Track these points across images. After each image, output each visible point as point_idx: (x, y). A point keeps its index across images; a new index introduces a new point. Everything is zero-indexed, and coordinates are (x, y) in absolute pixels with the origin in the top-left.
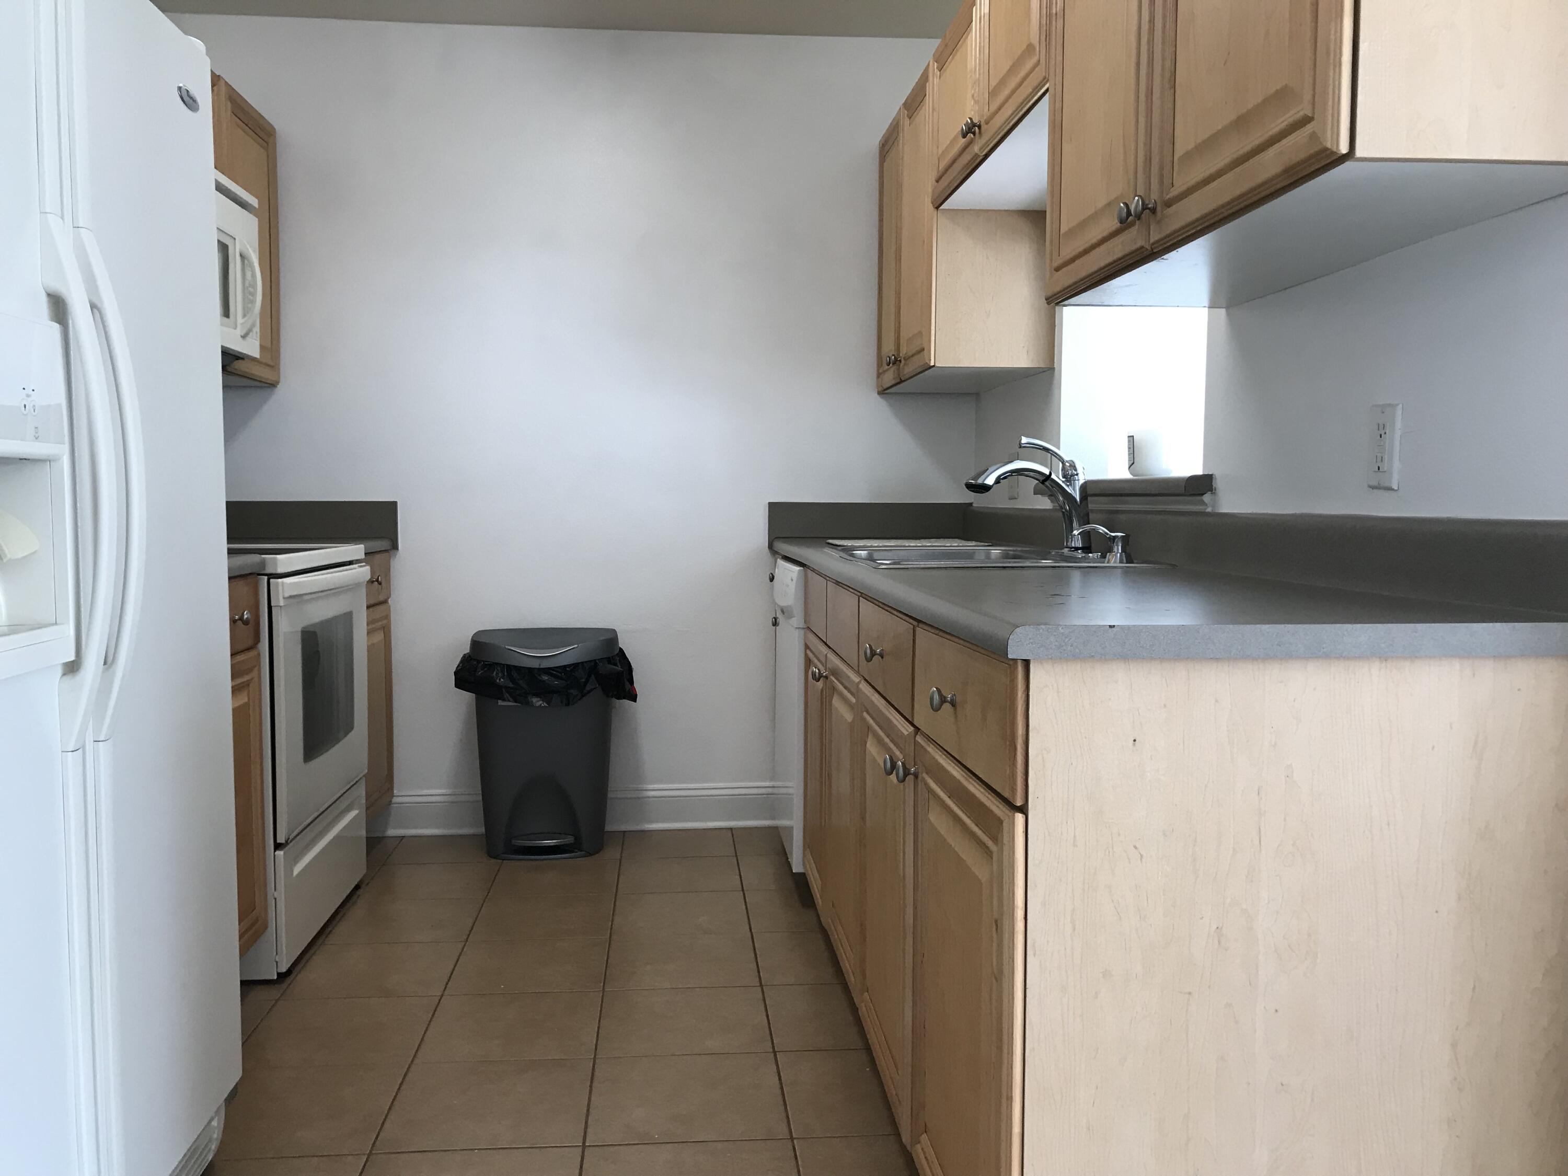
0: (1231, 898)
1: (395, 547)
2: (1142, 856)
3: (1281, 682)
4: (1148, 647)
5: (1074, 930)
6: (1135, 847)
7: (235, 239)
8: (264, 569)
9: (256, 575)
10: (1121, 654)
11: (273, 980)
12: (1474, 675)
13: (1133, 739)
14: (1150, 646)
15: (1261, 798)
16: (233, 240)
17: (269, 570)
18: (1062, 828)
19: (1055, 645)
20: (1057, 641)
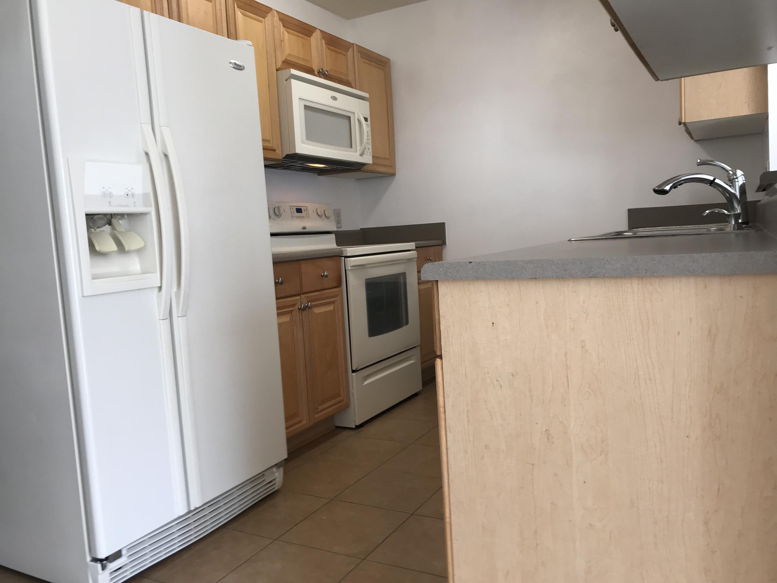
0: (553, 415)
1: (444, 243)
2: (501, 386)
3: (575, 292)
4: (490, 273)
5: (469, 421)
6: (497, 381)
7: (354, 113)
8: (342, 254)
9: (339, 257)
10: (476, 277)
11: (353, 428)
12: (706, 287)
13: (492, 323)
14: (491, 272)
15: (567, 359)
16: (354, 114)
17: (344, 255)
18: (459, 367)
19: (443, 273)
20: (443, 271)
